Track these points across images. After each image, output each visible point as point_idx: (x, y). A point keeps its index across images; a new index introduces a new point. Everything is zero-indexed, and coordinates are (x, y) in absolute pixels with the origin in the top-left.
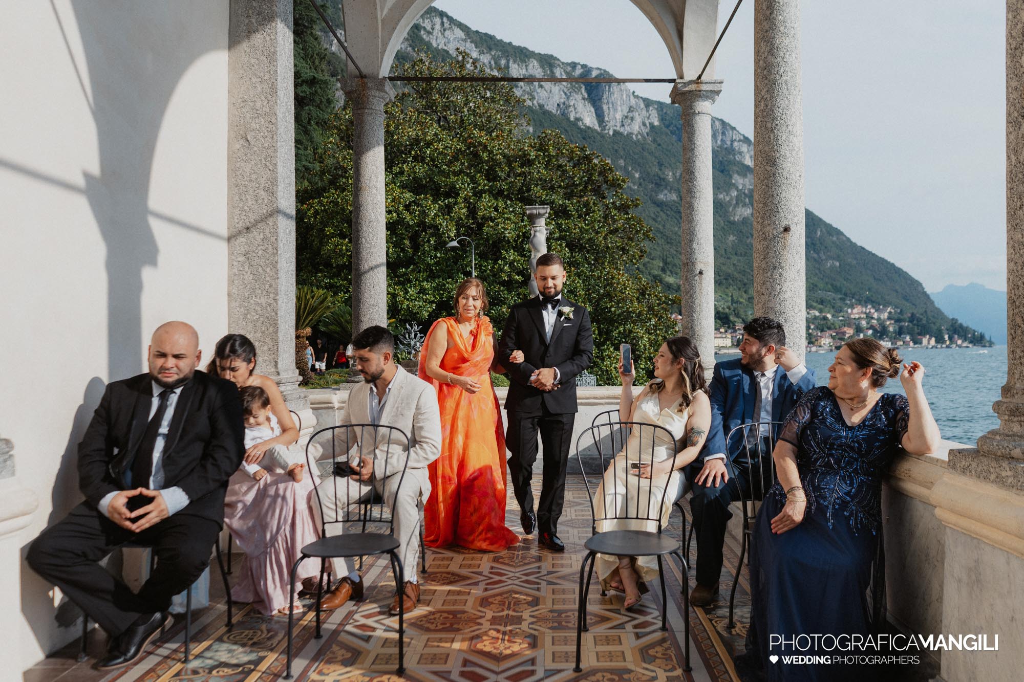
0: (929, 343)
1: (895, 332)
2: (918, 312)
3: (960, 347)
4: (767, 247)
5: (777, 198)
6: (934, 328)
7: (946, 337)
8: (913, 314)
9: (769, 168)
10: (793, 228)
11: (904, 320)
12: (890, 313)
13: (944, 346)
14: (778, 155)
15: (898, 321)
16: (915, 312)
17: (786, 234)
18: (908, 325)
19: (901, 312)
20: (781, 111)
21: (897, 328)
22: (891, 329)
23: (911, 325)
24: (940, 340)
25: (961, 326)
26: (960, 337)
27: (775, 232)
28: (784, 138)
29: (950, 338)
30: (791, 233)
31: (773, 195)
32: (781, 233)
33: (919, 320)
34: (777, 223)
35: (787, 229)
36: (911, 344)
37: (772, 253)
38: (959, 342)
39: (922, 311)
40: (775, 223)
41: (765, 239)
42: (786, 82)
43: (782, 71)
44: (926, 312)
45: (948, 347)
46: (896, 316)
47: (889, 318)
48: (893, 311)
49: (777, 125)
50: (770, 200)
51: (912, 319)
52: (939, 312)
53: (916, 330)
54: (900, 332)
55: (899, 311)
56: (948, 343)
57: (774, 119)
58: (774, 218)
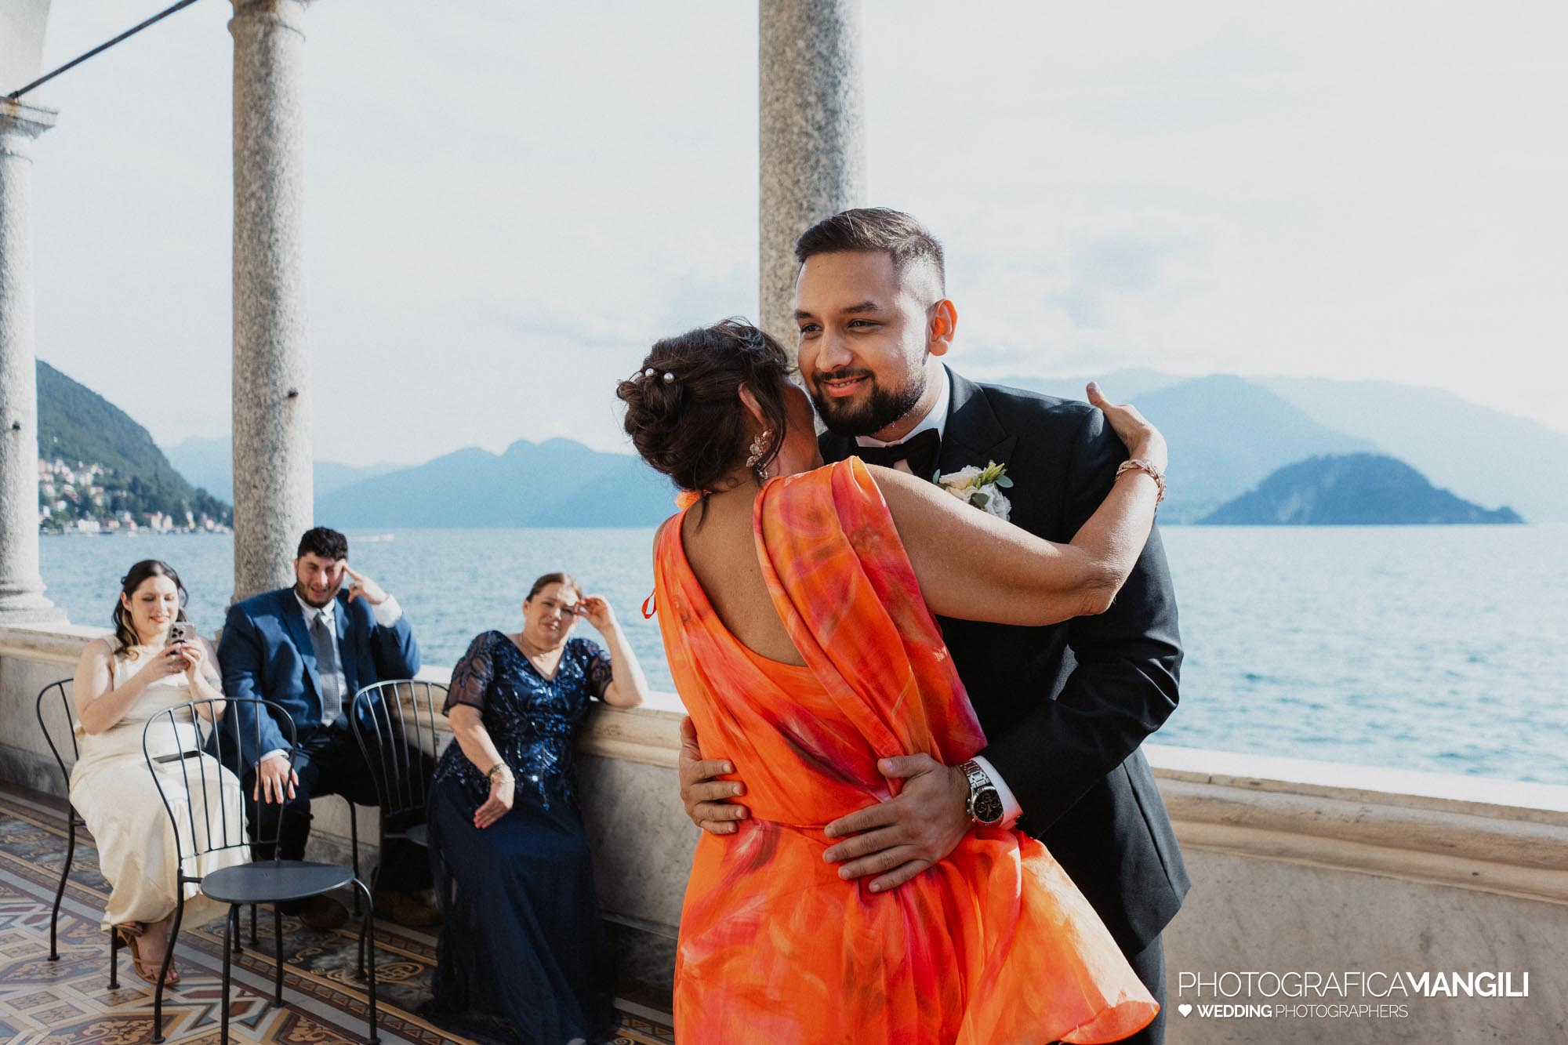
0: (162, 524)
1: (105, 506)
2: (144, 476)
3: (211, 531)
4: (263, 418)
5: (278, 347)
6: (170, 502)
7: (190, 516)
8: (135, 480)
9: (265, 301)
10: (300, 391)
11: (120, 488)
12: (97, 475)
13: (186, 529)
14: (278, 284)
15: (110, 488)
16: (139, 475)
17: (292, 401)
18: (128, 497)
19: (116, 475)
20: (283, 221)
21: (109, 501)
22: (99, 501)
23: (132, 496)
24: (179, 520)
25: (212, 500)
26: (210, 516)
27: (275, 397)
28: (288, 260)
29: (197, 519)
30: (298, 399)
31: (271, 343)
32: (285, 399)
33: (145, 488)
34: (278, 383)
35: (292, 395)
36: (134, 526)
37: (270, 427)
38: (210, 524)
39: (151, 474)
40: (275, 384)
41: (259, 405)
42: (290, 180)
43: (283, 163)
44: (156, 476)
45: (193, 531)
46: (107, 482)
47: (95, 484)
48: (101, 472)
49: (277, 240)
50: (267, 348)
51: (134, 486)
52: (176, 476)
53: (141, 504)
54: (114, 506)
55: (111, 472)
56: (192, 525)
57: (272, 231)
58: (273, 376)
